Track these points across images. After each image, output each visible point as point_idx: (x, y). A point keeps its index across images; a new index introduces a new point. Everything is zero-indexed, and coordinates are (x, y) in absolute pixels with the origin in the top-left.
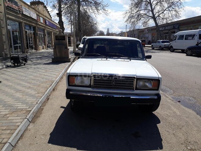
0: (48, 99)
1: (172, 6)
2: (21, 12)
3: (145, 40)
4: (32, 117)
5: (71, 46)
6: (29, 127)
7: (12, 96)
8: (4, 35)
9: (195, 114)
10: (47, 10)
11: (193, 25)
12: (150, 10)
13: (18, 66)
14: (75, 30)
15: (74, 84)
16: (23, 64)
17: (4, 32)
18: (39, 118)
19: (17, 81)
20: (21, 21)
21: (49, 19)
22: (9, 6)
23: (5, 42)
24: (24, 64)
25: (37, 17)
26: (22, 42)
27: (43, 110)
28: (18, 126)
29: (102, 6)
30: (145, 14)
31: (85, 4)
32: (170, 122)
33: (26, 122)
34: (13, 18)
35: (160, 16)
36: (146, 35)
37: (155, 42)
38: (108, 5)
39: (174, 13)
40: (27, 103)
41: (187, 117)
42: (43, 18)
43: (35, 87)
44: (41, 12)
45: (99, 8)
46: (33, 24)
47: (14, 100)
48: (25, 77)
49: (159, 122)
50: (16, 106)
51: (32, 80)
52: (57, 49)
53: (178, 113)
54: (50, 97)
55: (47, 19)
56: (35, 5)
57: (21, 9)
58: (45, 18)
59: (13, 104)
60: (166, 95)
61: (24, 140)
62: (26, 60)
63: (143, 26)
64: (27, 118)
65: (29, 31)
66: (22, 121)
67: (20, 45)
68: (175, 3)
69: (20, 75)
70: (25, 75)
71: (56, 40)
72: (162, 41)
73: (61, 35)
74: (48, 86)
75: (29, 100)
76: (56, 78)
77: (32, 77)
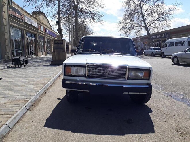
0: (46, 92)
1: (163, 17)
2: (23, 20)
3: (138, 48)
4: (29, 105)
5: (69, 53)
6: (26, 114)
7: (11, 89)
8: (7, 39)
9: (186, 105)
10: (47, 20)
11: (182, 33)
12: (142, 20)
13: (19, 67)
14: (73, 38)
15: (70, 74)
16: (23, 66)
17: (7, 36)
18: (36, 107)
19: (17, 78)
20: (23, 28)
21: (49, 28)
22: (13, 14)
23: (7, 46)
24: (25, 66)
25: (38, 25)
26: (23, 49)
27: (41, 101)
28: (16, 112)
29: (98, 16)
30: (138, 24)
31: (82, 14)
32: (161, 111)
33: (23, 109)
34: (16, 25)
35: (151, 25)
36: (139, 43)
37: (147, 50)
38: (103, 15)
39: (164, 23)
40: (25, 95)
41: (178, 108)
42: (44, 27)
43: (34, 83)
44: (42, 22)
45: (95, 17)
46: (34, 32)
47: (14, 92)
48: (25, 75)
49: (151, 111)
50: (15, 96)
51: (32, 77)
52: (55, 52)
53: (170, 105)
54: (48, 91)
55: (47, 28)
56: (37, 15)
57: (23, 17)
58: (45, 27)
59: (13, 95)
60: (158, 91)
61: (21, 123)
62: (26, 62)
63: (136, 34)
64: (25, 105)
65: (31, 38)
66: (20, 108)
67: (22, 52)
68: (165, 14)
69: (20, 74)
70: (25, 74)
71: (55, 44)
72: (153, 48)
73: (59, 40)
74: (46, 82)
75: (28, 92)
76: (54, 76)
77: (31, 75)
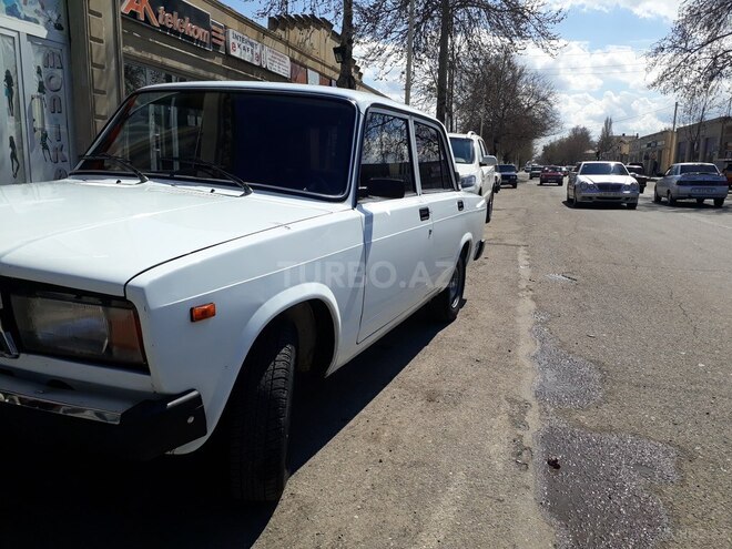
2: (221, 48)
17: (106, 106)
22: (170, 26)
25: (293, 68)
38: (560, 15)
44: (315, 54)
56: (291, 29)
57: (222, 37)
58: (329, 73)
